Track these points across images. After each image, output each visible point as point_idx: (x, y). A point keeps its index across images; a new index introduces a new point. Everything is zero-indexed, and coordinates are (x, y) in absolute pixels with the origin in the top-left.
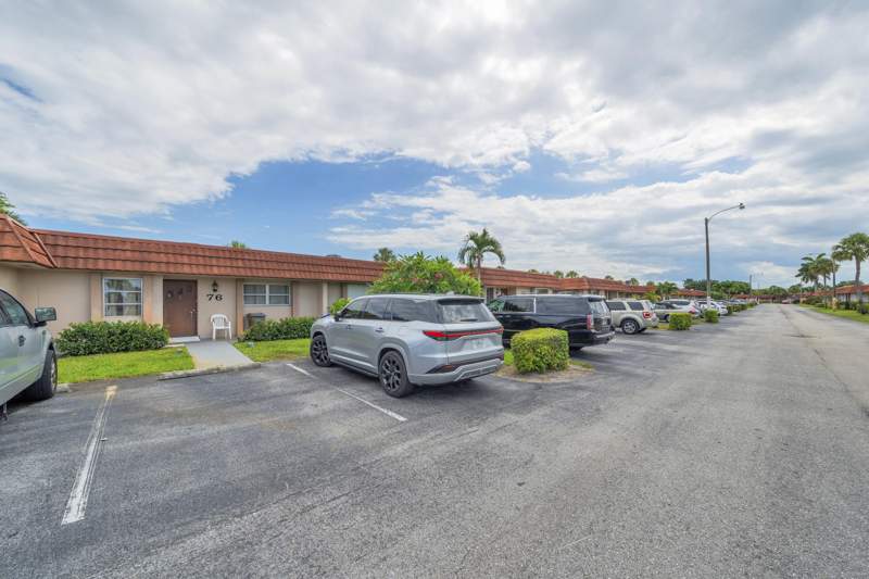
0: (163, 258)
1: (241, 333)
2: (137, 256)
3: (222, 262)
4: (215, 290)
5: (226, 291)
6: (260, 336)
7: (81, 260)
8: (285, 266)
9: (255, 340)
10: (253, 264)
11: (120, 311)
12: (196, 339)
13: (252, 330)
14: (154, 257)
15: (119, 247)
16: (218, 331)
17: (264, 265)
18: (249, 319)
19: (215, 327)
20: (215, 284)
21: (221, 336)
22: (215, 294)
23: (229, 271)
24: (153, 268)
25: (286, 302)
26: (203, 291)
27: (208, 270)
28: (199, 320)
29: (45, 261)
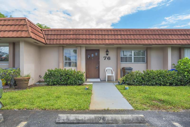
0: (84, 37)
1: (120, 79)
2: (75, 37)
3: (110, 37)
4: (107, 55)
5: (112, 54)
6: (132, 82)
7: (55, 40)
8: (145, 37)
9: (129, 84)
10: (126, 37)
11: (70, 64)
12: (98, 80)
13: (126, 78)
14: (81, 37)
15: (69, 33)
16: (108, 76)
17: (132, 37)
18: (124, 70)
19: (107, 75)
20: (107, 51)
21: (110, 80)
22: (107, 56)
23: (114, 42)
24: (80, 42)
25: (143, 61)
26: (102, 54)
27: (104, 42)
28: (100, 70)
29: (43, 41)
